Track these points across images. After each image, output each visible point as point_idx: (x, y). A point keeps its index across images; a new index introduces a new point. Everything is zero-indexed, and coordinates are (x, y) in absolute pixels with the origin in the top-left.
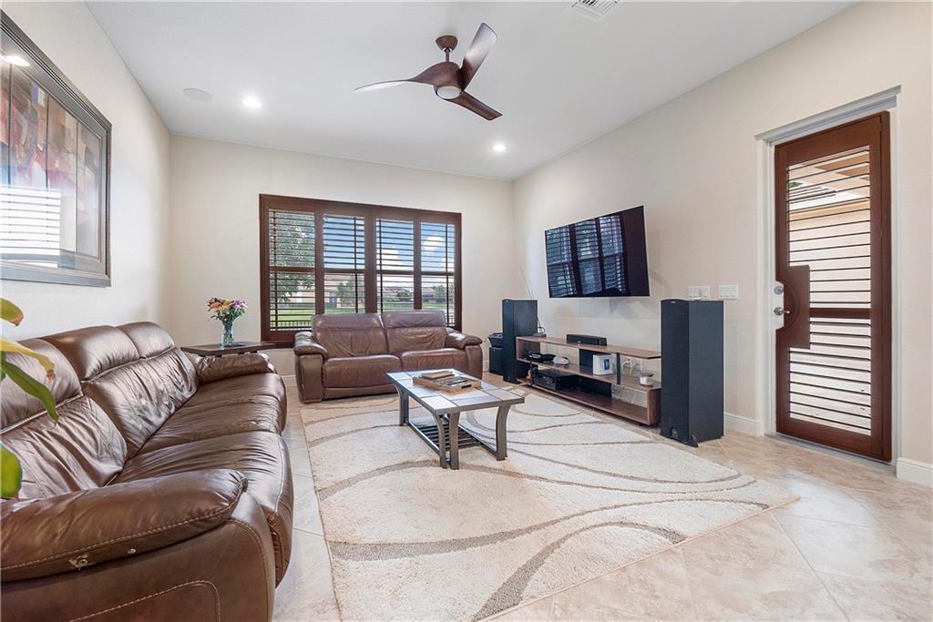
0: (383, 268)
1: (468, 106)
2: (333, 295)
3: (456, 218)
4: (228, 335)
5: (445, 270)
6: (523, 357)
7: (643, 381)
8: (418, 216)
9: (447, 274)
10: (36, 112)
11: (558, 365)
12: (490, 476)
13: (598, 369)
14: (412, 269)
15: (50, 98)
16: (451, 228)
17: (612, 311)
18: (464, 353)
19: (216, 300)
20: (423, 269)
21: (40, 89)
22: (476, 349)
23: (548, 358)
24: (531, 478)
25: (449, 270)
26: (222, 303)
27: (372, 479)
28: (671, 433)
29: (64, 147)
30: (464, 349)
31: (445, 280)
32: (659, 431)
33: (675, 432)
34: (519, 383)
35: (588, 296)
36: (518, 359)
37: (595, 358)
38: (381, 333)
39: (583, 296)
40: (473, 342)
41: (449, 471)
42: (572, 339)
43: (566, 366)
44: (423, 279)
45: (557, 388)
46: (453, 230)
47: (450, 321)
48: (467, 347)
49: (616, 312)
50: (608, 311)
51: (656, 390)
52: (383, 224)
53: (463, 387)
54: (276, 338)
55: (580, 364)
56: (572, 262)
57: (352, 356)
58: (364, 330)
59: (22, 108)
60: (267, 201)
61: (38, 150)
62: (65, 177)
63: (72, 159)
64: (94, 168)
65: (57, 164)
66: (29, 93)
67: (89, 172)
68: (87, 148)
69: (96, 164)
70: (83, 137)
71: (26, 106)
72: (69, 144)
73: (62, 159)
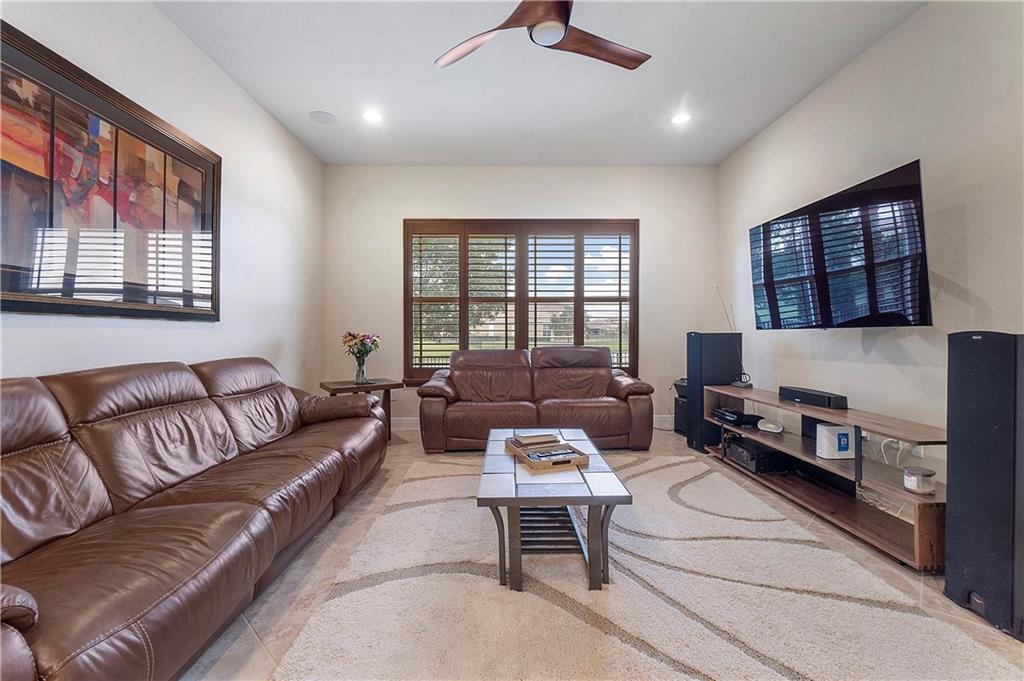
0: (539, 295)
1: (592, 51)
2: (548, 329)
3: (632, 227)
4: (360, 372)
5: (617, 294)
6: (713, 415)
7: (911, 482)
8: (579, 228)
9: (620, 300)
10: (98, 146)
11: (766, 434)
12: (563, 617)
13: (826, 447)
14: (572, 294)
15: (120, 131)
16: (627, 240)
17: (867, 351)
18: (625, 405)
19: (350, 334)
20: (586, 295)
21: (101, 121)
22: (644, 400)
23: (753, 421)
24: (626, 637)
25: (623, 294)
26: (354, 337)
27: (404, 581)
28: (969, 600)
29: (144, 181)
30: (625, 400)
31: (617, 307)
32: (942, 584)
33: (977, 600)
34: (708, 453)
35: (840, 326)
36: (706, 418)
37: (821, 430)
38: (528, 375)
39: (833, 327)
40: (640, 390)
41: (507, 593)
42: (788, 395)
43: (778, 436)
44: (586, 307)
45: (758, 469)
46: (628, 241)
47: (623, 361)
48: (631, 397)
49: (874, 353)
50: (860, 350)
51: (938, 505)
52: (538, 241)
53: (555, 463)
54: (415, 376)
55: (803, 435)
56: (815, 276)
57: (491, 401)
58: (507, 369)
59: (72, 141)
60: (413, 229)
61: (100, 184)
62: (145, 211)
63: (157, 192)
64: (194, 203)
65: (132, 198)
66: (85, 126)
67: (185, 207)
68: (181, 181)
69: (197, 197)
70: (174, 172)
71: (79, 139)
72: (151, 177)
73: (140, 193)
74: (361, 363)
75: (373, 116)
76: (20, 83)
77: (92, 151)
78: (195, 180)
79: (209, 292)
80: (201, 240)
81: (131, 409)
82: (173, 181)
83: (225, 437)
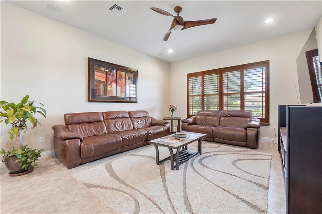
3: (266, 64)
4: (172, 115)
5: (261, 90)
9: (262, 92)
14: (238, 91)
15: (117, 71)
19: (170, 105)
20: (246, 91)
21: (114, 70)
25: (263, 90)
29: (121, 78)
31: (261, 95)
44: (246, 96)
57: (205, 126)
59: (109, 75)
60: (189, 76)
61: (114, 81)
62: (122, 84)
63: (124, 80)
64: (132, 80)
65: (119, 82)
66: (111, 72)
67: (130, 81)
68: (129, 77)
69: (133, 79)
70: (127, 75)
71: (110, 74)
72: (123, 77)
73: (121, 81)
74: (173, 113)
75: (170, 51)
76: (102, 68)
77: (113, 75)
78: (132, 76)
79: (135, 97)
80: (133, 86)
81: (114, 118)
82: (127, 77)
83: (130, 125)
